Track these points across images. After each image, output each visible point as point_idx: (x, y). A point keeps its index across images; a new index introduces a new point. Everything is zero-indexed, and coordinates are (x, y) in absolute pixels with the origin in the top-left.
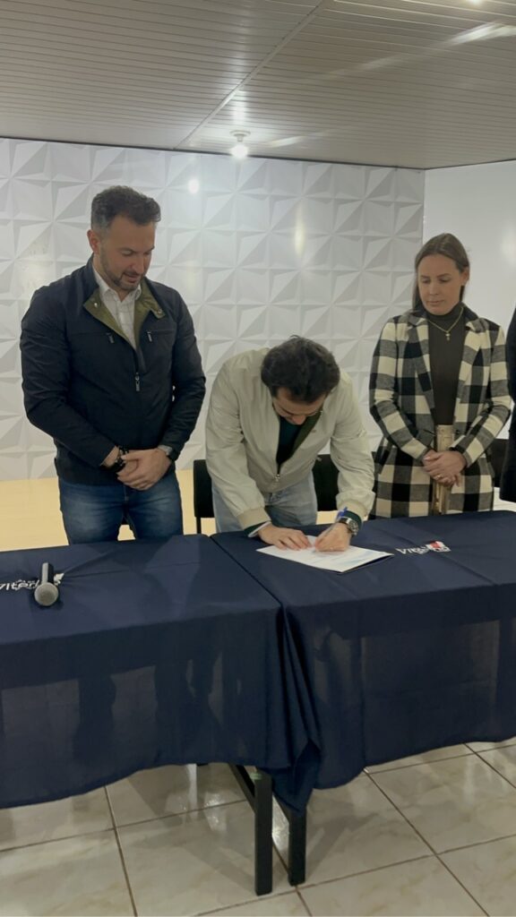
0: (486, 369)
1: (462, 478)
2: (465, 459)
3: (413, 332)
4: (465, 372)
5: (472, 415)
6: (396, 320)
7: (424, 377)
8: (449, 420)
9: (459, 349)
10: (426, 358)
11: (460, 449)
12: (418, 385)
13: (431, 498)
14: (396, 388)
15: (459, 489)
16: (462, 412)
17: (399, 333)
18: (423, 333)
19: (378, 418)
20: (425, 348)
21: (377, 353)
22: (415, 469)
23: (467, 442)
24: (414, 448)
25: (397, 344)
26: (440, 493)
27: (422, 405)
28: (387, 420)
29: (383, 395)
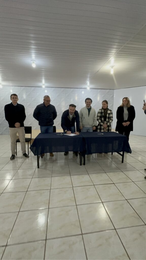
0: (110, 115)
1: (107, 127)
2: (108, 125)
3: (102, 111)
4: (108, 115)
5: (108, 120)
6: (100, 110)
7: (103, 116)
8: (106, 121)
9: (107, 113)
10: (103, 114)
11: (107, 124)
12: (102, 117)
13: (104, 130)
14: (100, 117)
15: (107, 129)
16: (107, 120)
17: (100, 111)
18: (103, 111)
19: (98, 121)
20: (103, 113)
21: (98, 113)
22: (102, 126)
23: (108, 123)
24: (102, 124)
25: (100, 112)
26: (105, 129)
27: (103, 119)
28: (99, 121)
29: (99, 118)
